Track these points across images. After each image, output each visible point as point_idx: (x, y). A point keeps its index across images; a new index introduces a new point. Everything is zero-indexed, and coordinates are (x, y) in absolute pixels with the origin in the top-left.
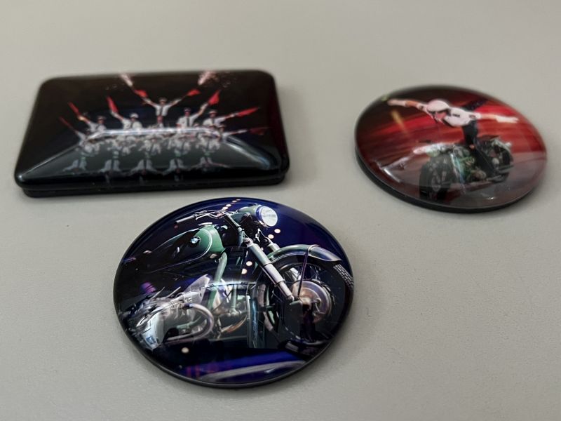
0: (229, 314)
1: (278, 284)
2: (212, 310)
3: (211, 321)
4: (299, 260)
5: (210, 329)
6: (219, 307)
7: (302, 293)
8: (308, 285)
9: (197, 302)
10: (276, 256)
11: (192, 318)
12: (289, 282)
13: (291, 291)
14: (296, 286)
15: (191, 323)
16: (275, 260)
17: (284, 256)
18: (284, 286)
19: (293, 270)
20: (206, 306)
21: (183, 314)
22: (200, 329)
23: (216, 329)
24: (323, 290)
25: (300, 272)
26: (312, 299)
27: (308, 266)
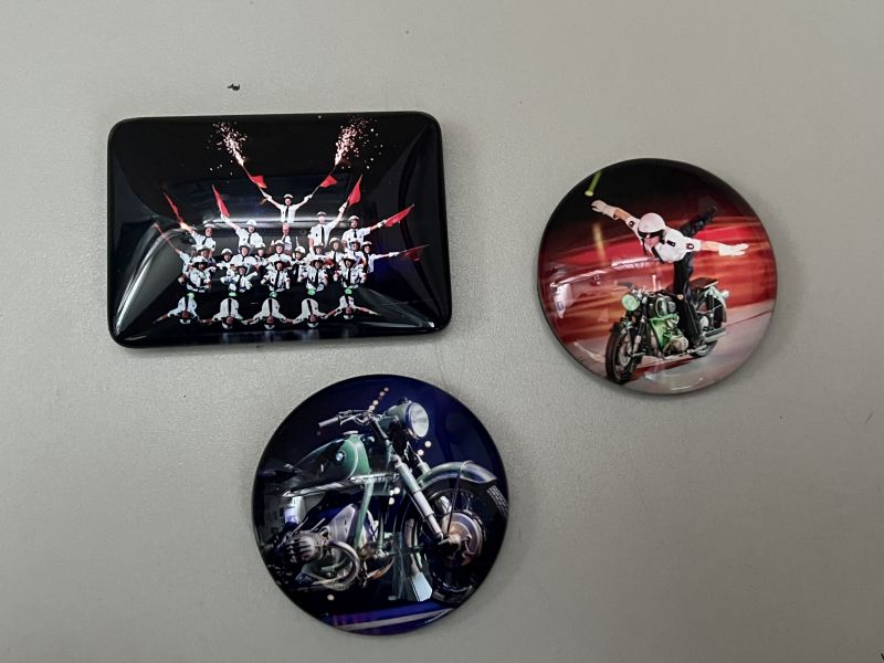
0: (376, 556)
1: (427, 518)
2: (358, 550)
3: (357, 564)
4: (451, 485)
5: (356, 574)
6: (365, 547)
7: (452, 529)
8: (458, 519)
9: (342, 540)
10: (426, 480)
11: (338, 558)
12: (439, 514)
13: (441, 526)
14: (445, 520)
15: (336, 565)
16: (425, 486)
17: (434, 480)
18: (433, 520)
19: (444, 499)
20: (352, 545)
21: (328, 554)
22: (345, 573)
23: (362, 574)
24: (474, 524)
25: (451, 501)
26: (462, 536)
27: (459, 492)
